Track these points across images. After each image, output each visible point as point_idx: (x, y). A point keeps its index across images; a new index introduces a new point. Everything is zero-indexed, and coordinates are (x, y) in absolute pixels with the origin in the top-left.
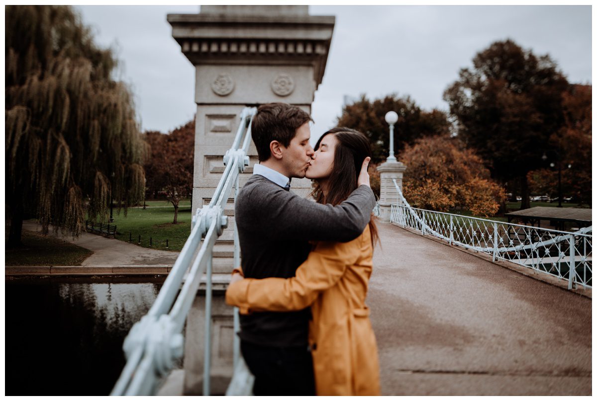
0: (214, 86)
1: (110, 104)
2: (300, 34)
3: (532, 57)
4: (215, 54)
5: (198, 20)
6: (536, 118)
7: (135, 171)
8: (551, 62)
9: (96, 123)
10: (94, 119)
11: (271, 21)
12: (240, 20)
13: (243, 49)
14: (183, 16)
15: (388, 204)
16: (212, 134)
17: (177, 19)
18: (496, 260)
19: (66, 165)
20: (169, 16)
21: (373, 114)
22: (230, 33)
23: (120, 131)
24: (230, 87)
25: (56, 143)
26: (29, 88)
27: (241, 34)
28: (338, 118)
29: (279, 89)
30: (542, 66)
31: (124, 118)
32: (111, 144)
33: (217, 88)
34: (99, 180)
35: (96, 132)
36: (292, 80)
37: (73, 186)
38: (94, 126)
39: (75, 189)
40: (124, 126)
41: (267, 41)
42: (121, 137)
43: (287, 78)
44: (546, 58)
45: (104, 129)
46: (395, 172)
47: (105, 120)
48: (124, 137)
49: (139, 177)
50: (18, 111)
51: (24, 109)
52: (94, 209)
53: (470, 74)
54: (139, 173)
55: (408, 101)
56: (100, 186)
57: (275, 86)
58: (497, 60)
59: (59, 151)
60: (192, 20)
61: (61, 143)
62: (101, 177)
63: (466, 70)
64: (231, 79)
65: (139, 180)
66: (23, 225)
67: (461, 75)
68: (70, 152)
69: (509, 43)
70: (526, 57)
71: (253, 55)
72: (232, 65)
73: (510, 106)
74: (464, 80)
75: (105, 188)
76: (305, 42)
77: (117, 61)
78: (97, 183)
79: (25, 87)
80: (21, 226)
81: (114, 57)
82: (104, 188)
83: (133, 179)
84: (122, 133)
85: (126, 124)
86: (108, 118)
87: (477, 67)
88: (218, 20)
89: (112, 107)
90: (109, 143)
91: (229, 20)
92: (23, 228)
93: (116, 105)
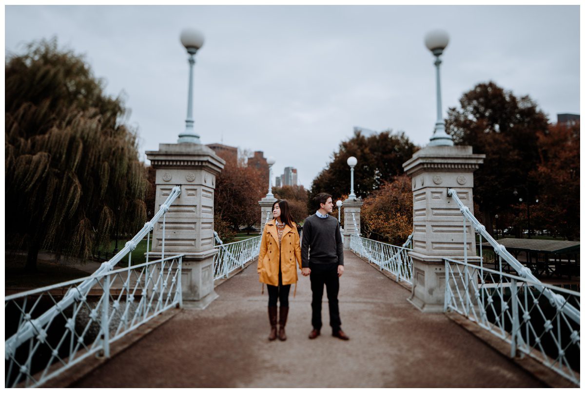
0: (163, 177)
1: (118, 148)
2: (196, 159)
3: (513, 99)
4: (164, 165)
5: (157, 153)
6: (514, 155)
7: (138, 206)
8: (531, 102)
9: (106, 164)
10: (103, 161)
11: (185, 153)
12: (173, 153)
13: (175, 164)
14: (152, 152)
15: (348, 234)
16: (162, 196)
17: (149, 153)
18: (382, 270)
19: (77, 201)
20: (146, 152)
21: (367, 150)
22: (169, 158)
23: (125, 171)
24: (170, 178)
25: (70, 182)
26: (49, 138)
27: (173, 158)
28: (335, 154)
29: (189, 179)
30: (521, 105)
31: (130, 159)
32: (117, 182)
33: (164, 178)
34: (105, 213)
35: (106, 172)
36: (194, 175)
37: (83, 218)
38: (104, 167)
39: (85, 221)
40: (129, 167)
41: (184, 161)
42: (127, 175)
43: (192, 174)
44: (525, 99)
45: (113, 169)
46: (354, 207)
47: (114, 161)
48: (130, 175)
49: (141, 211)
50: (41, 156)
51: (46, 154)
52: (97, 241)
53: (458, 112)
54: (141, 208)
55: (402, 137)
56: (105, 219)
57: (187, 178)
58: (481, 100)
59: (72, 189)
60: (154, 153)
61: (75, 183)
62: (107, 211)
63: (454, 110)
64: (170, 175)
65: (141, 213)
66: (38, 255)
67: (450, 115)
68: (81, 191)
69: (491, 85)
70: (508, 99)
71: (179, 166)
72: (171, 169)
73: (490, 145)
74: (453, 118)
75: (110, 221)
76: (199, 161)
77: (125, 109)
78: (102, 216)
79: (47, 136)
80: (37, 256)
81: (121, 105)
82: (108, 221)
83: (136, 213)
84: (128, 172)
85: (131, 165)
86: (116, 160)
87: (463, 107)
88: (165, 153)
89: (120, 150)
90: (116, 180)
91: (169, 153)
92: (38, 257)
93: (123, 149)
